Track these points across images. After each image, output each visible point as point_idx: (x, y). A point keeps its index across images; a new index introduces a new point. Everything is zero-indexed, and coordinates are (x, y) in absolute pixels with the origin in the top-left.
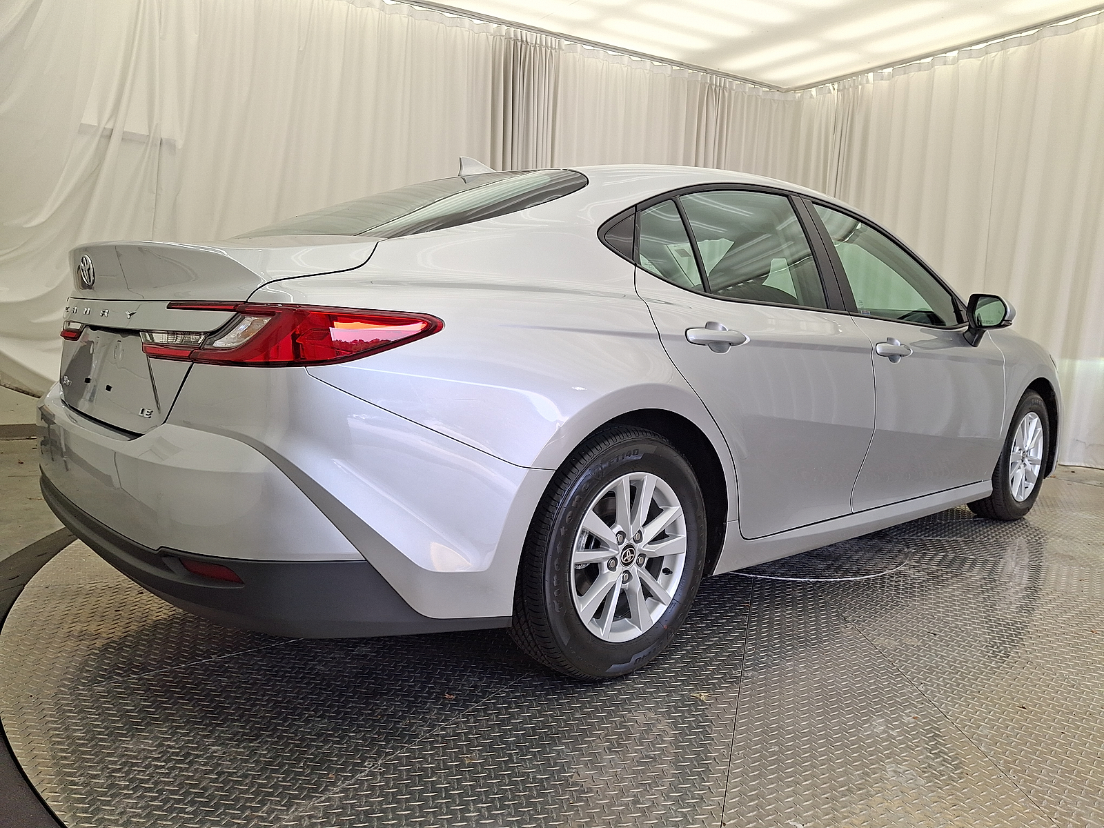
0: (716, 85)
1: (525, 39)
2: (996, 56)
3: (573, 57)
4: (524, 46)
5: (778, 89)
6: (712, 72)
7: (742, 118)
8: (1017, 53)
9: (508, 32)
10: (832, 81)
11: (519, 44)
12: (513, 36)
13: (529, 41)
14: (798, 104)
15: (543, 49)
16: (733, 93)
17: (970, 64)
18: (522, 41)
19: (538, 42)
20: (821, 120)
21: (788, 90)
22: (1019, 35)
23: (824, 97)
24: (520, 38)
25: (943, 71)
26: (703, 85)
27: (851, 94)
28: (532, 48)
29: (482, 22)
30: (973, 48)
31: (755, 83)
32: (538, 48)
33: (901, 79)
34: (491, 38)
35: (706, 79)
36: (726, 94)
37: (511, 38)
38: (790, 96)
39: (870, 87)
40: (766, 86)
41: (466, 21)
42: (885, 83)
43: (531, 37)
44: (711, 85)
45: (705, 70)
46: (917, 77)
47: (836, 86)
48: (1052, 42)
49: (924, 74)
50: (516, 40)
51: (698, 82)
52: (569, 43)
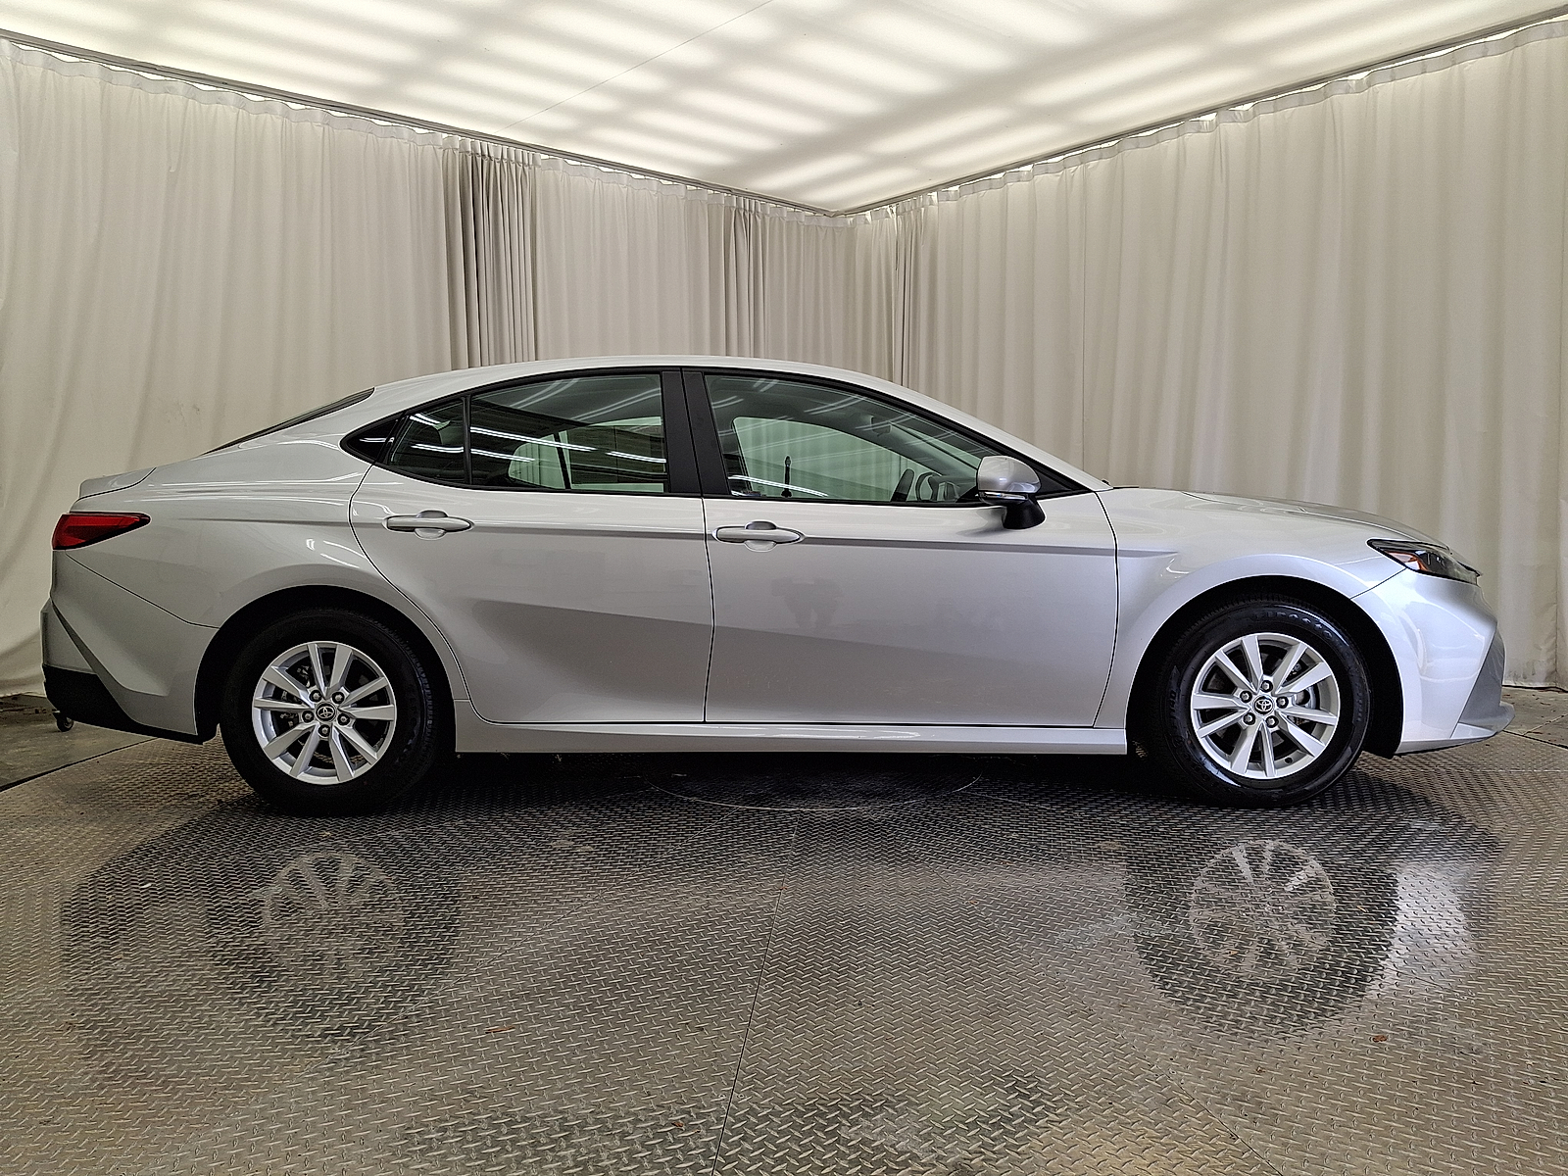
0: (745, 210)
1: (486, 153)
2: (1075, 171)
3: (550, 176)
4: (485, 162)
5: (825, 213)
6: (739, 193)
7: (781, 248)
8: (1098, 167)
9: (463, 144)
10: (890, 202)
11: (479, 159)
12: (470, 150)
13: (492, 155)
14: (851, 230)
15: (513, 166)
16: (767, 219)
17: (1047, 181)
18: (483, 155)
19: (505, 157)
20: (879, 255)
21: (836, 214)
22: (1099, 147)
23: (881, 224)
24: (480, 152)
25: (1017, 189)
26: (728, 209)
27: (912, 216)
28: (498, 165)
29: (427, 131)
30: (1050, 161)
31: (795, 206)
32: (505, 165)
33: (969, 199)
34: (439, 152)
35: (732, 202)
36: (759, 221)
37: (468, 152)
38: (840, 221)
39: (934, 208)
40: (809, 209)
41: (405, 129)
42: (952, 204)
43: (495, 150)
44: (738, 210)
45: (729, 190)
46: (987, 196)
47: (894, 210)
48: (1134, 155)
49: (996, 193)
50: (474, 155)
51: (721, 205)
52: (547, 157)
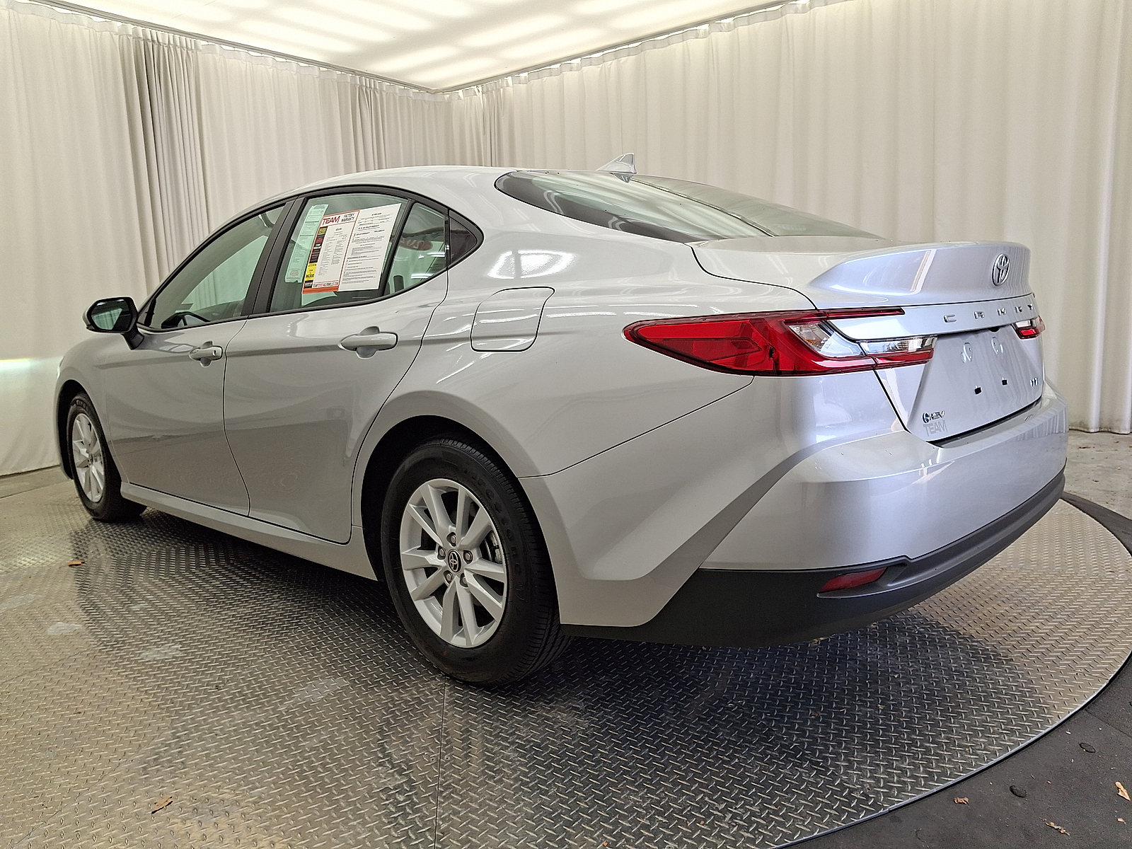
0: (366, 87)
1: (156, 39)
2: (611, 64)
3: (211, 58)
4: (155, 47)
5: (428, 91)
6: (361, 74)
7: (396, 118)
8: (628, 62)
9: (135, 32)
10: (477, 83)
11: (150, 44)
12: (142, 36)
13: (160, 41)
14: (449, 103)
15: (179, 50)
16: (384, 94)
17: (592, 71)
18: (153, 41)
19: (172, 42)
20: (471, 124)
21: (436, 92)
22: (627, 47)
23: (471, 99)
24: (150, 38)
25: (570, 77)
26: (354, 86)
27: (494, 96)
28: (166, 49)
29: (104, 20)
30: (592, 56)
31: (405, 84)
32: (172, 49)
33: (536, 83)
34: (116, 37)
35: (355, 81)
36: (378, 95)
37: (140, 38)
38: (439, 97)
39: (510, 90)
40: (416, 87)
41: (84, 18)
42: (523, 87)
43: (163, 37)
44: (361, 86)
45: (353, 72)
46: (549, 81)
47: (480, 89)
48: (654, 54)
49: (555, 79)
50: (146, 40)
51: (348, 82)
52: (206, 43)
